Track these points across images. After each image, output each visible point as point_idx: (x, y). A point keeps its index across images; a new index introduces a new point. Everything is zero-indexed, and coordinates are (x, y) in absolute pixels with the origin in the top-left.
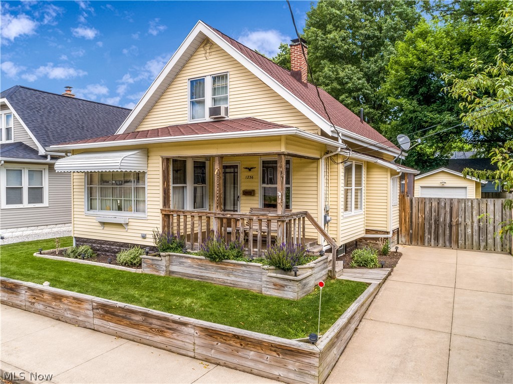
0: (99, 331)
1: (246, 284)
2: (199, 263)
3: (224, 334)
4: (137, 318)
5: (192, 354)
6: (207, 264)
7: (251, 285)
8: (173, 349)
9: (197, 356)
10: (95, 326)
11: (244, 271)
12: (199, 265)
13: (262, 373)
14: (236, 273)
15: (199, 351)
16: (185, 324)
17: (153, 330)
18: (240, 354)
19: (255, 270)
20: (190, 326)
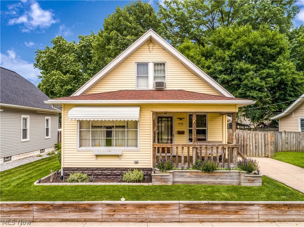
0: (184, 222)
1: (228, 182)
2: (196, 174)
3: (278, 205)
4: (218, 208)
5: (257, 220)
6: (202, 174)
7: (231, 183)
8: (245, 220)
9: (260, 220)
10: (180, 219)
11: (227, 176)
12: (196, 176)
13: (300, 220)
14: (222, 177)
15: (262, 217)
16: (252, 205)
17: (230, 212)
18: (288, 213)
19: (234, 174)
20: (256, 205)
